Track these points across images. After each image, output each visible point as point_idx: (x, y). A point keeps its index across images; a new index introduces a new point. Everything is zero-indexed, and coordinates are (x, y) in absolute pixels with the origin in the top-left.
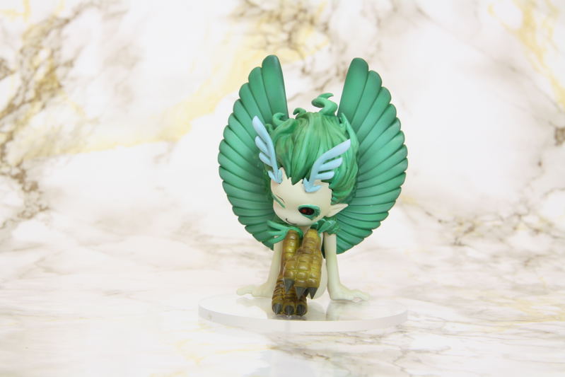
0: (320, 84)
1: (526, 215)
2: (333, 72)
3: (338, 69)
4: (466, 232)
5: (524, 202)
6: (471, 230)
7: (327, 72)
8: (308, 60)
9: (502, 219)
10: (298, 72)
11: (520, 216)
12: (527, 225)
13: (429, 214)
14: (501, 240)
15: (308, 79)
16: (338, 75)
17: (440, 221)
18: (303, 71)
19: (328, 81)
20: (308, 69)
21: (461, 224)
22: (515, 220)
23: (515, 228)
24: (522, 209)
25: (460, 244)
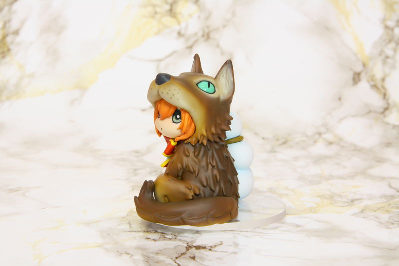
0: (190, 44)
1: (325, 133)
2: (200, 34)
3: (204, 32)
4: (280, 145)
5: (325, 125)
6: (284, 143)
7: (196, 34)
8: (183, 25)
9: (307, 136)
10: (175, 35)
11: (320, 134)
12: (324, 140)
13: (256, 134)
14: (304, 149)
15: (182, 40)
16: (203, 36)
17: (263, 138)
18: (179, 34)
19: (196, 41)
20: (182, 32)
21: (278, 140)
22: (317, 136)
23: (315, 142)
24: (322, 130)
25: (274, 152)
